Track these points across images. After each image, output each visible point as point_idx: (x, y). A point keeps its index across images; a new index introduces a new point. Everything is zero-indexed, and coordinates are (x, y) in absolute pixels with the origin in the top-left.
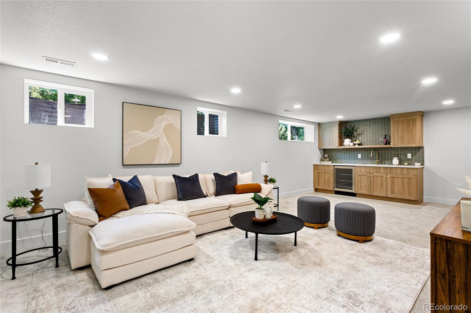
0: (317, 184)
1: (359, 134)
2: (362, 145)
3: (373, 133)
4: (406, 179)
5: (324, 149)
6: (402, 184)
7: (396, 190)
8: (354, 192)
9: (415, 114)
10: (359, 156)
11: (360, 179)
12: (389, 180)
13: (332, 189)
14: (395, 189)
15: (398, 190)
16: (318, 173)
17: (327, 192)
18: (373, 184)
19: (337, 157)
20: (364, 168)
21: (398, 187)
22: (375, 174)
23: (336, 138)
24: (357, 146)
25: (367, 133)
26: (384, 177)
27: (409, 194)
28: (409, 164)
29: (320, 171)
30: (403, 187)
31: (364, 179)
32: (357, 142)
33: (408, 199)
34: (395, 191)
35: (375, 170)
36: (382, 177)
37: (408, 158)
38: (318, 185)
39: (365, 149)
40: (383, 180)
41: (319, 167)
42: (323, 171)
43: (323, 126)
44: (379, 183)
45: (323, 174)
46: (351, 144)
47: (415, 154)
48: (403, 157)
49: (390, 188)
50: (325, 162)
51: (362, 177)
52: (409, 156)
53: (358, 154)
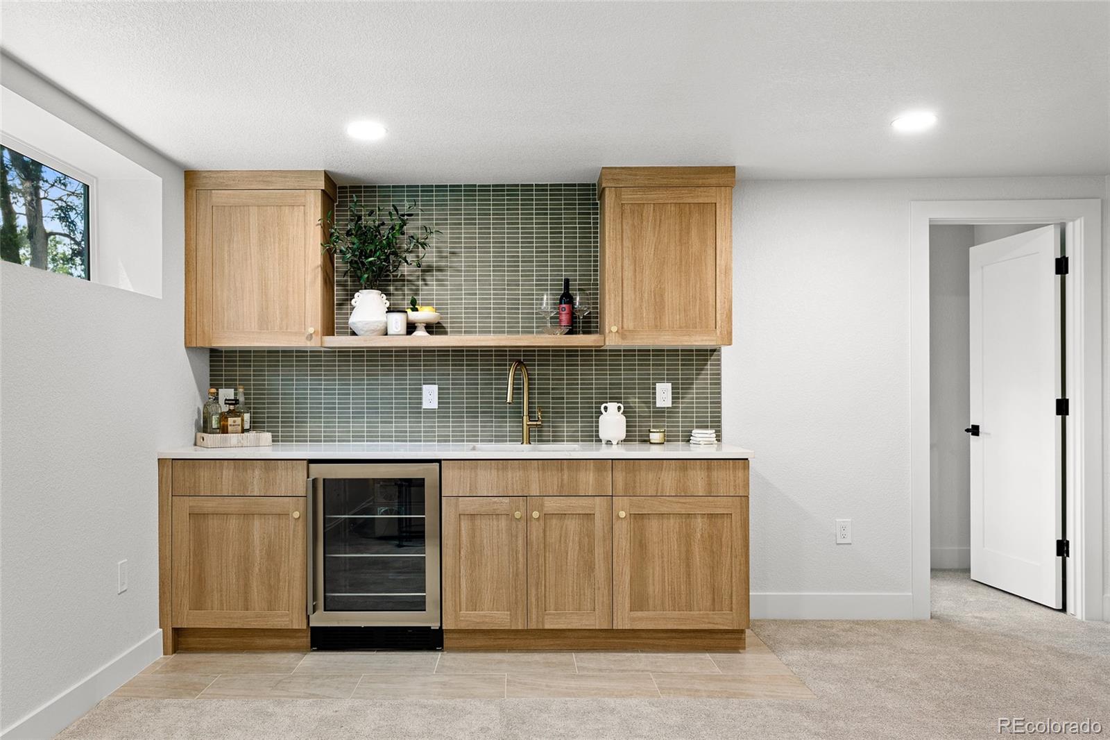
0: (186, 602)
1: (428, 270)
2: (445, 333)
3: (498, 268)
4: (699, 520)
5: (215, 354)
6: (683, 549)
7: (654, 589)
8: (435, 625)
9: (713, 181)
10: (430, 396)
11: (473, 536)
12: (622, 531)
13: (298, 623)
14: (651, 581)
15: (663, 581)
16: (197, 516)
17: (258, 641)
18: (541, 560)
19: (301, 400)
20: (494, 472)
21: (663, 571)
22: (551, 505)
23: (309, 278)
24: (421, 338)
25: (471, 268)
26: (597, 516)
27: (714, 599)
28: (668, 439)
29: (210, 505)
30: (688, 566)
31: (493, 534)
32: (425, 314)
33: (711, 627)
34: (651, 589)
35: (553, 479)
36: (589, 516)
37: (658, 405)
38: (198, 603)
39: (459, 354)
40: (591, 535)
41: (204, 474)
42: (236, 504)
43: (219, 197)
44: (573, 555)
45: (233, 523)
46: (397, 323)
47: (688, 385)
48: (635, 401)
49: (627, 579)
50: (233, 438)
51: (482, 523)
52: (664, 394)
53: (425, 387)
